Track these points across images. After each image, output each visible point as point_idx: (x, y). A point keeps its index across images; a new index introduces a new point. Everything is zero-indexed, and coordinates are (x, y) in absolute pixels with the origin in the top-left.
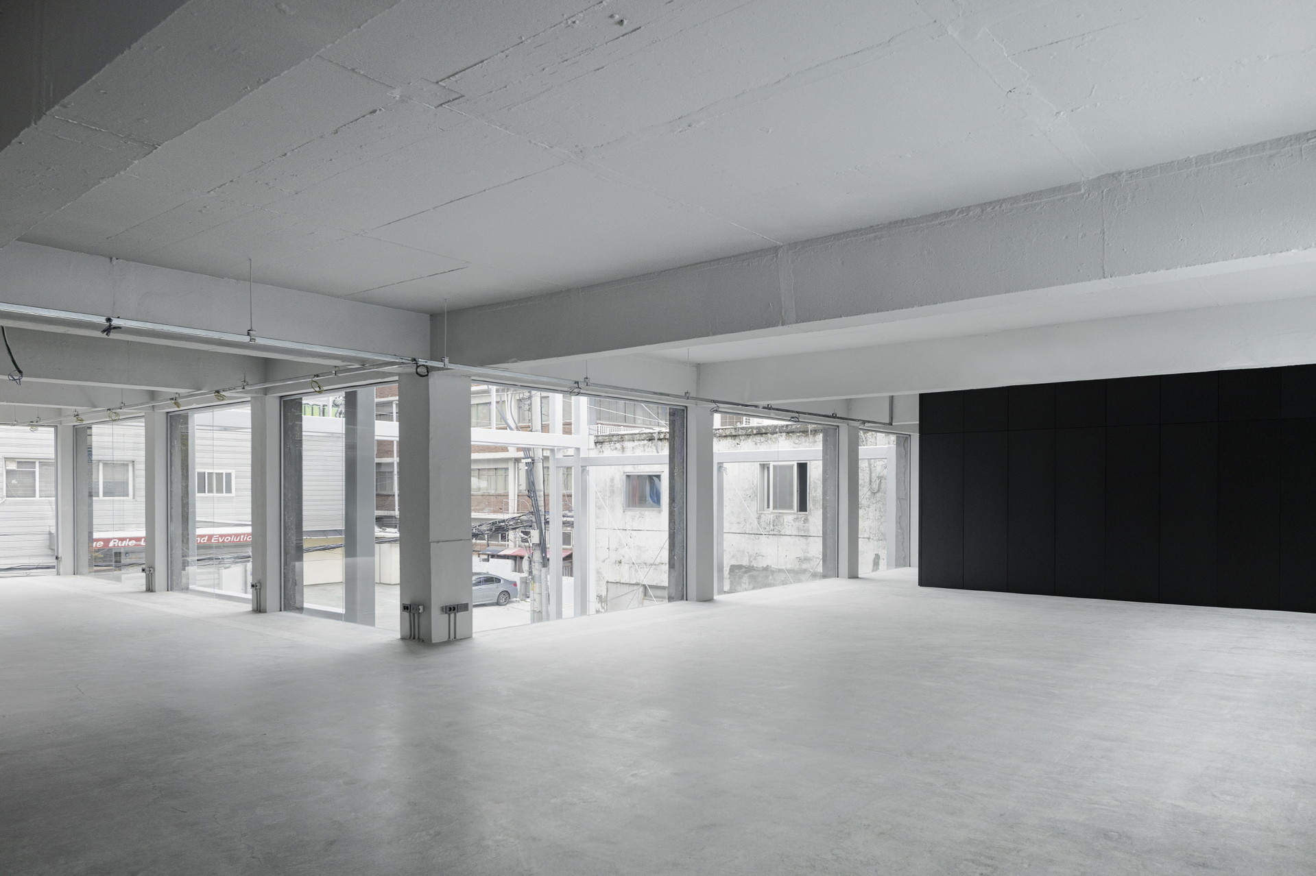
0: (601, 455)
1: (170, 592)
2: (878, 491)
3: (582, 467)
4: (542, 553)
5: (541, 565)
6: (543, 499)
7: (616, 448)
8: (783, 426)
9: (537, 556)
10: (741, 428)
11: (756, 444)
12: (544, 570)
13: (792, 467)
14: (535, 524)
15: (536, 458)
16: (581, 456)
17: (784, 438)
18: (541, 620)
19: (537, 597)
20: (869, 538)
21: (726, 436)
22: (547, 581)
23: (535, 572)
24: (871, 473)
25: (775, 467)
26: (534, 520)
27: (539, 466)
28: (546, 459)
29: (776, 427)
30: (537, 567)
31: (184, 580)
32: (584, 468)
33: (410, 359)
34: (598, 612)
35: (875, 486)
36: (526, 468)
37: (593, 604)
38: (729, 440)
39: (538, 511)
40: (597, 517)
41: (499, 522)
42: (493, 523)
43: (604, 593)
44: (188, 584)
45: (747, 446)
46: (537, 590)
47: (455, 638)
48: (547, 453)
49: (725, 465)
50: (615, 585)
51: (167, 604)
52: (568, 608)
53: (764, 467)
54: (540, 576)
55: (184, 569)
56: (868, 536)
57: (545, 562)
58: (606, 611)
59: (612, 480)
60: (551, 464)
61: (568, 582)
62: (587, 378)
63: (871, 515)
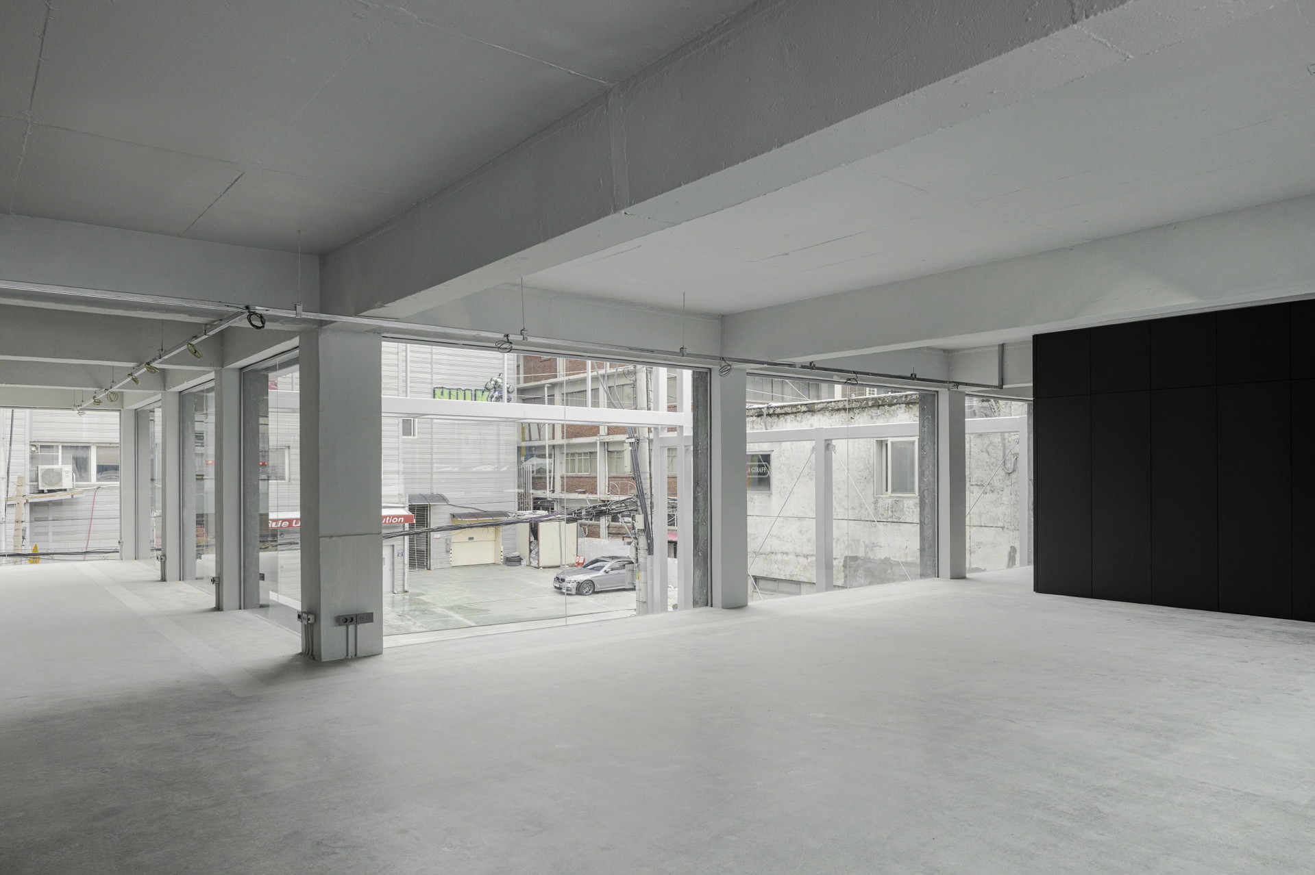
2: (1014, 471)
3: (685, 446)
4: (648, 539)
5: (646, 552)
6: (649, 481)
8: (901, 397)
9: (643, 542)
10: (856, 401)
11: (872, 418)
13: (913, 443)
14: (640, 508)
15: (641, 439)
16: (685, 435)
17: (903, 410)
18: (646, 612)
19: (644, 587)
20: (1003, 528)
21: (839, 410)
22: (652, 570)
23: (641, 560)
24: (1004, 450)
25: (892, 443)
26: (639, 503)
27: (644, 448)
28: (651, 439)
29: (893, 397)
30: (642, 553)
32: (687, 448)
35: (1010, 465)
36: (631, 449)
38: (843, 414)
39: (643, 494)
45: (862, 421)
46: (642, 579)
48: (652, 433)
49: (834, 442)
53: (882, 444)
54: (646, 564)
56: (1000, 524)
57: (651, 548)
63: (1005, 500)
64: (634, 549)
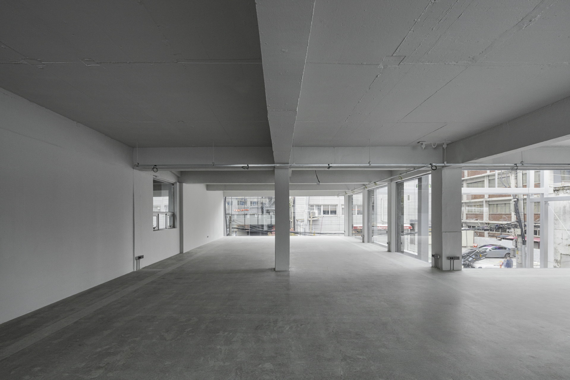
0: (558, 196)
1: (368, 243)
3: (545, 201)
4: (522, 238)
5: (522, 244)
6: (523, 216)
7: (567, 193)
9: (520, 240)
12: (523, 246)
14: (519, 227)
15: (519, 199)
16: (544, 197)
19: (520, 257)
22: (525, 251)
23: (518, 247)
26: (518, 225)
27: (521, 203)
28: (525, 199)
30: (520, 245)
31: (372, 239)
32: (546, 203)
33: (429, 164)
34: (555, 267)
36: (514, 203)
37: (551, 263)
39: (520, 221)
40: (555, 224)
41: (500, 225)
42: (497, 226)
43: (559, 259)
44: (374, 241)
46: (520, 254)
47: (453, 269)
48: (525, 197)
50: (566, 256)
51: (368, 247)
52: (537, 263)
54: (522, 248)
55: (373, 236)
57: (524, 242)
58: (560, 267)
59: (565, 207)
60: (527, 201)
61: (537, 252)
62: (522, 162)
64: (515, 243)
